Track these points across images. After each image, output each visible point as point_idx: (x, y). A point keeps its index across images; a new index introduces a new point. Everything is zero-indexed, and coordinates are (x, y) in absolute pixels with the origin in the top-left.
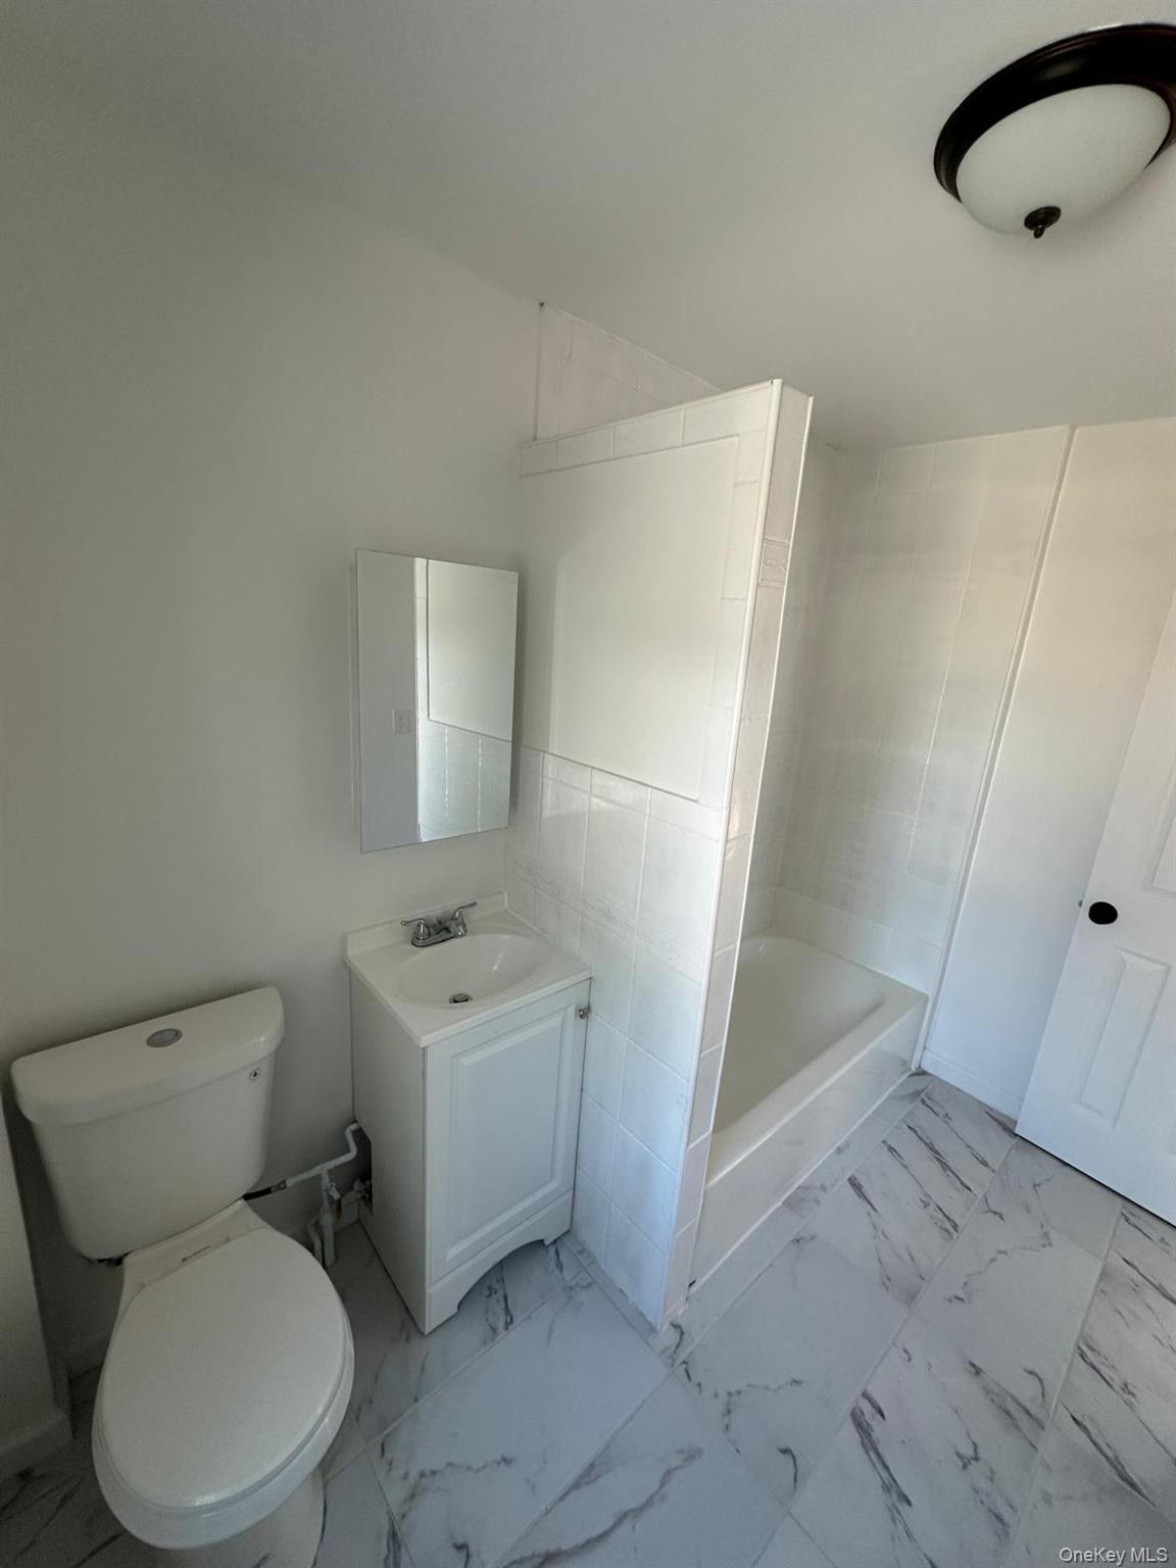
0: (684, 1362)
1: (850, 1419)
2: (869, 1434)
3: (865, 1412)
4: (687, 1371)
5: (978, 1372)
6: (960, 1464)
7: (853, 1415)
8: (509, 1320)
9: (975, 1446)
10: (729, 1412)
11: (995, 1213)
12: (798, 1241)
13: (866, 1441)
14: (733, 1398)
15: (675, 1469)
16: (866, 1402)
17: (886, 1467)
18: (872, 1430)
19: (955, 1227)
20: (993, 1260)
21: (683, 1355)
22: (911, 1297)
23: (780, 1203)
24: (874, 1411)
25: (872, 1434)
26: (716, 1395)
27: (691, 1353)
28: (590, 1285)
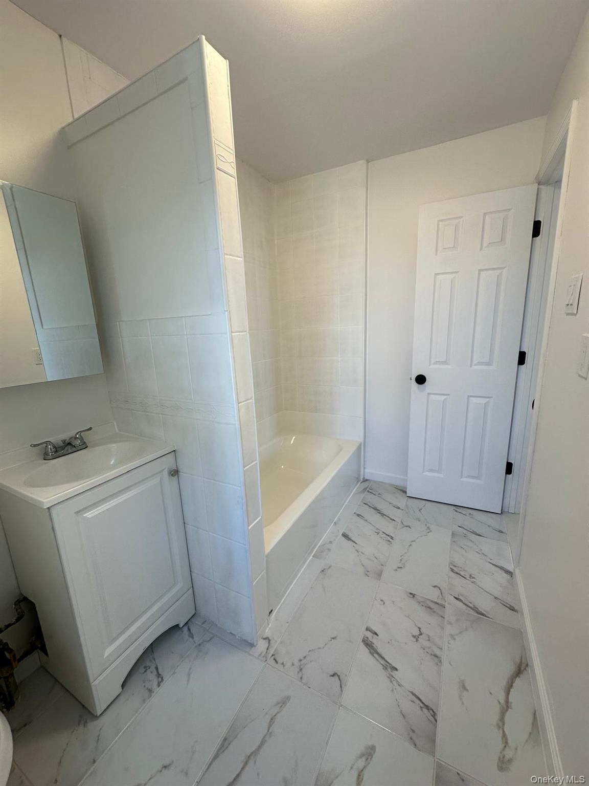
0: (272, 655)
1: (362, 644)
2: (373, 646)
3: (368, 636)
4: (274, 659)
5: (414, 595)
6: (415, 640)
7: (363, 641)
8: (160, 679)
9: (420, 628)
10: (301, 669)
11: (407, 526)
12: (323, 571)
13: (371, 650)
14: (302, 662)
15: (275, 716)
16: (369, 632)
17: (383, 658)
18: (373, 644)
19: (392, 538)
20: (410, 545)
21: (272, 651)
22: (379, 575)
23: (311, 557)
24: (372, 635)
25: (374, 646)
26: (293, 665)
27: (276, 650)
28: (211, 638)
